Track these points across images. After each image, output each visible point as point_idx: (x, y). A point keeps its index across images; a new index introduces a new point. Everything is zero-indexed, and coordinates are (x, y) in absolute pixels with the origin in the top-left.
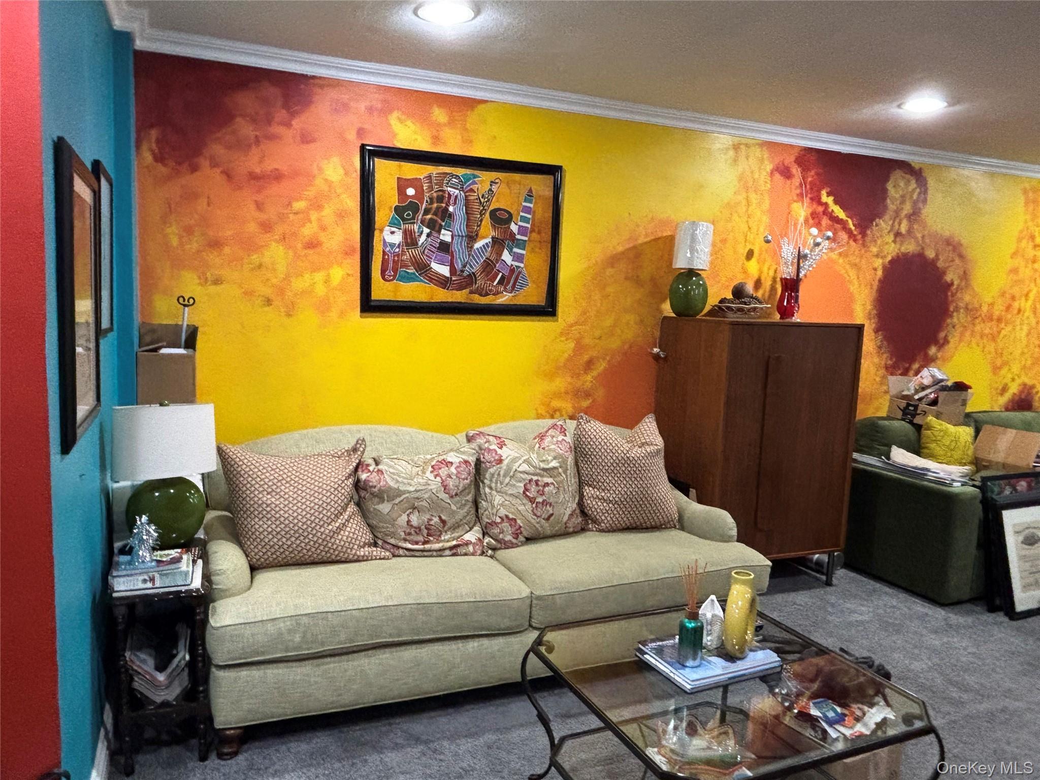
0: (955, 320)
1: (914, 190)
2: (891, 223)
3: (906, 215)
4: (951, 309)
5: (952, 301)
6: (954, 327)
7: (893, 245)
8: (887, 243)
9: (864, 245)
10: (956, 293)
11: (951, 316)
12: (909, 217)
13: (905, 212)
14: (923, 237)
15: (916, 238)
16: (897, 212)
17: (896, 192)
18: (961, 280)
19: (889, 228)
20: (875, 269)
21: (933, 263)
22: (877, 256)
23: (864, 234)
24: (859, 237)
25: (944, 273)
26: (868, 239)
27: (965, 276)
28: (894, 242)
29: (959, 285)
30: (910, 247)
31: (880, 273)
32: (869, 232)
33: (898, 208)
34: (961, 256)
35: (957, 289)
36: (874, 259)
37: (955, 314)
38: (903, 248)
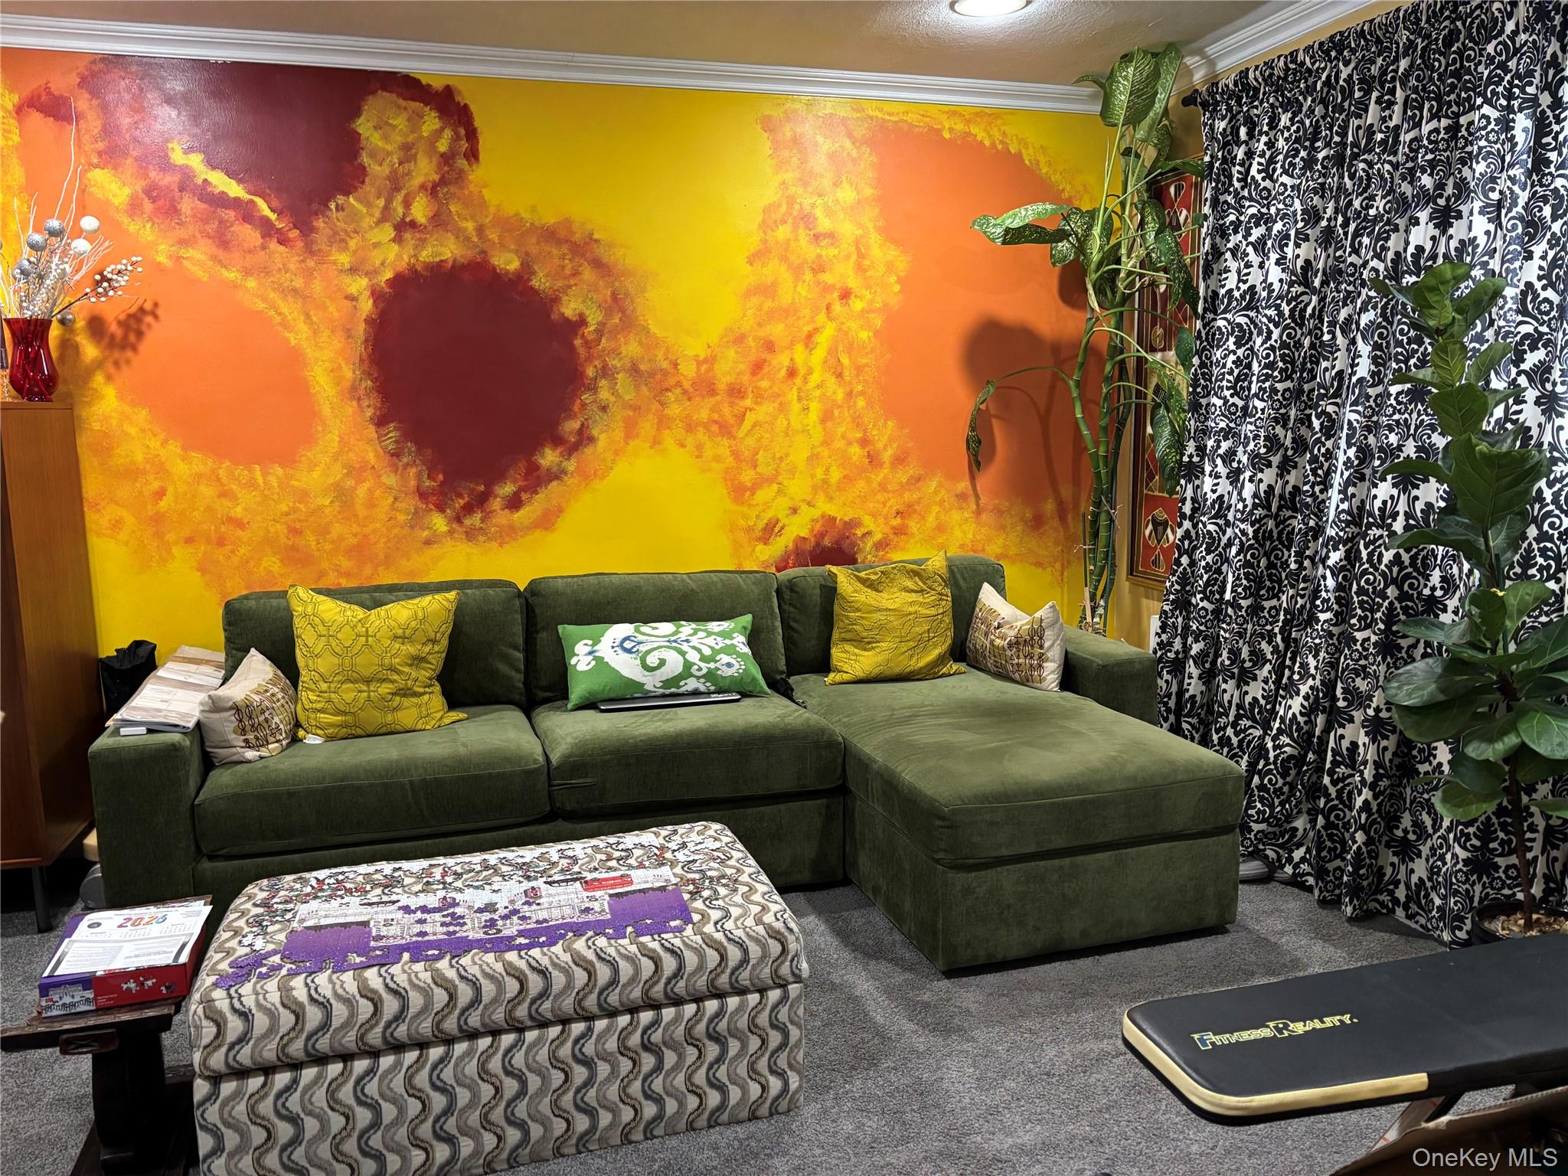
0: (604, 394)
1: (438, 134)
2: (381, 202)
3: (423, 187)
4: (590, 372)
5: (589, 359)
6: (604, 409)
7: (395, 247)
8: (376, 245)
9: (310, 250)
10: (599, 341)
11: (593, 388)
12: (433, 190)
13: (417, 181)
14: (480, 230)
15: (459, 233)
16: (395, 183)
17: (385, 138)
18: (609, 313)
19: (377, 214)
20: (352, 298)
21: (519, 282)
22: (353, 270)
23: (306, 229)
24: (294, 234)
25: (556, 300)
26: (321, 239)
27: (618, 304)
28: (398, 239)
29: (602, 325)
30: (445, 250)
31: (367, 306)
32: (320, 223)
33: (394, 172)
34: (598, 264)
35: (599, 333)
36: (347, 279)
37: (603, 383)
38: (424, 253)
